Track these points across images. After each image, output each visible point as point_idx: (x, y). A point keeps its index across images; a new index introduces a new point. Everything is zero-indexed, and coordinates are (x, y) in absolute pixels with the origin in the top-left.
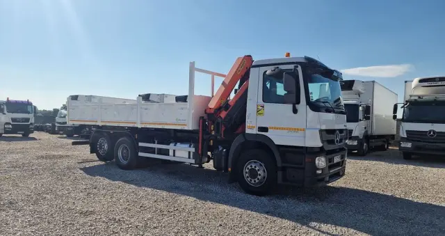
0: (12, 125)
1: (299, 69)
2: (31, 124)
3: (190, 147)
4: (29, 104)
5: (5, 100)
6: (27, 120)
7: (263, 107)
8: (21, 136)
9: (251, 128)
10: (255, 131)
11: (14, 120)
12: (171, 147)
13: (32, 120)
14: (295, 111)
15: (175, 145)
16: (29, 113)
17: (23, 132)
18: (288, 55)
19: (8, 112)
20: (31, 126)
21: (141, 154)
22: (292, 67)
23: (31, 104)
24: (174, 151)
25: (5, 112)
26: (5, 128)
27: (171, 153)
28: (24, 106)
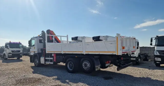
0: (12, 54)
2: (21, 53)
4: (20, 43)
5: (9, 42)
6: (19, 51)
8: (16, 59)
11: (12, 51)
13: (21, 52)
16: (20, 48)
17: (17, 57)
19: (10, 48)
20: (21, 54)
23: (21, 44)
25: (9, 48)
26: (8, 55)
28: (17, 45)
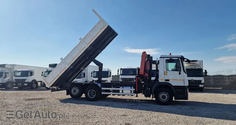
1: (180, 59)
3: (131, 88)
7: (167, 72)
9: (161, 80)
10: (164, 81)
12: (121, 89)
14: (180, 74)
15: (123, 88)
18: (170, 54)
21: (102, 93)
22: (177, 58)
24: (123, 91)
27: (121, 91)
